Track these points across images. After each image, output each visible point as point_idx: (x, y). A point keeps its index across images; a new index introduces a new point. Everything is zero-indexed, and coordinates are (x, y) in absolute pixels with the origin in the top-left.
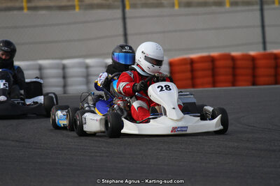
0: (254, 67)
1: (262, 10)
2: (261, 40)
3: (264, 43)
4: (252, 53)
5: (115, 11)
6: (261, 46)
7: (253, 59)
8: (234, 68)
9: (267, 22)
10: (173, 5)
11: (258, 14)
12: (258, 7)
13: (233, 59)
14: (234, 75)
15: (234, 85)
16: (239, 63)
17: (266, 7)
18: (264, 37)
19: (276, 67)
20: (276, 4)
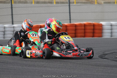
1: (69, 6)
3: (70, 20)
4: (66, 24)
5: (8, 4)
6: (69, 21)
7: (66, 26)
9: (71, 11)
10: (32, 3)
11: (68, 7)
12: (68, 5)
17: (71, 4)
18: (70, 17)
19: (76, 30)
20: (75, 4)
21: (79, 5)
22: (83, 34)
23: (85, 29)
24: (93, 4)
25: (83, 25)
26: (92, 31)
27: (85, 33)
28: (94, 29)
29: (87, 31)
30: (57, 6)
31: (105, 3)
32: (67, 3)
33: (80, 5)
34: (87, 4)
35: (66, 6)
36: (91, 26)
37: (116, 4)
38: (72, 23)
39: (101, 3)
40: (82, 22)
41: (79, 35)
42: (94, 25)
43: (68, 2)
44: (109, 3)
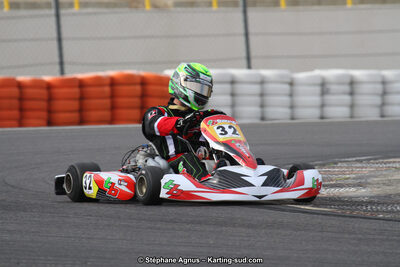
0: (50, 99)
1: (58, 16)
2: (57, 60)
3: (61, 63)
4: (47, 78)
6: (58, 68)
7: (49, 86)
8: (21, 99)
9: (65, 34)
11: (54, 19)
12: (53, 11)
13: (20, 85)
14: (21, 109)
15: (21, 125)
16: (29, 92)
17: (62, 12)
18: (61, 56)
19: (82, 98)
20: (76, 8)
21: (90, 14)
22: (107, 114)
23: (113, 96)
24: (136, 7)
25: (108, 82)
26: (137, 101)
27: (113, 107)
28: (144, 96)
29: (121, 101)
30: (13, 18)
31: (177, 5)
32: (48, 6)
33: (95, 14)
34: (116, 10)
35: (48, 16)
36: (135, 84)
37: (215, 7)
38: (69, 75)
39: (166, 6)
40: (103, 71)
41: (93, 115)
42: (143, 82)
43: (53, 4)
44: (192, 5)
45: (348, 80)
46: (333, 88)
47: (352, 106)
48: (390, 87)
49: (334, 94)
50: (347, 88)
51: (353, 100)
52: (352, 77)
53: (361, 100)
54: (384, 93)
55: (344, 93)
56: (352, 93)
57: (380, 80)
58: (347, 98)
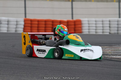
45: (7, 20)
46: (3, 22)
47: (8, 28)
48: (18, 23)
49: (3, 24)
50: (7, 23)
51: (8, 26)
52: (8, 19)
53: (10, 26)
54: (17, 25)
55: (6, 24)
56: (8, 24)
57: (16, 21)
58: (6, 26)
